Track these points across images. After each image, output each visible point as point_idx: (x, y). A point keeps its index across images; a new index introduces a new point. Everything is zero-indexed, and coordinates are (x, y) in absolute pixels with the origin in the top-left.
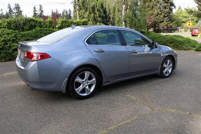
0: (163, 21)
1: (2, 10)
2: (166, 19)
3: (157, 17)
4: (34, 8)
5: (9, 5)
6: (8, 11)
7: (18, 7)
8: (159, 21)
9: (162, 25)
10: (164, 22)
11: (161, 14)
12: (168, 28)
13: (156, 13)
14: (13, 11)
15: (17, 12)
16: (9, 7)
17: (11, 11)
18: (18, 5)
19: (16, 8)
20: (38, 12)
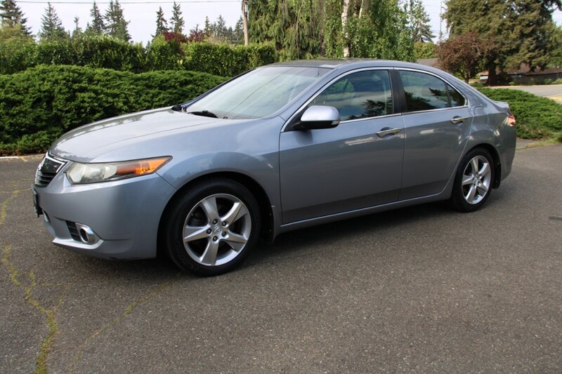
0: (517, 50)
1: (76, 21)
2: (527, 41)
3: (500, 38)
4: (160, 13)
5: (95, 8)
6: (91, 24)
7: (116, 13)
8: (504, 49)
9: (512, 61)
10: (520, 53)
11: (512, 28)
12: (533, 69)
13: (495, 24)
14: (105, 21)
15: (114, 26)
16: (95, 12)
17: (98, 21)
18: (117, 6)
19: (112, 14)
20: (170, 25)
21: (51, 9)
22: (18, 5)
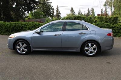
1: (85, 12)
4: (102, 10)
5: (88, 9)
7: (93, 10)
14: (90, 12)
15: (92, 13)
16: (88, 10)
17: (89, 12)
18: (93, 9)
19: (92, 10)
20: (104, 12)
21: (80, 10)
22: (74, 10)
